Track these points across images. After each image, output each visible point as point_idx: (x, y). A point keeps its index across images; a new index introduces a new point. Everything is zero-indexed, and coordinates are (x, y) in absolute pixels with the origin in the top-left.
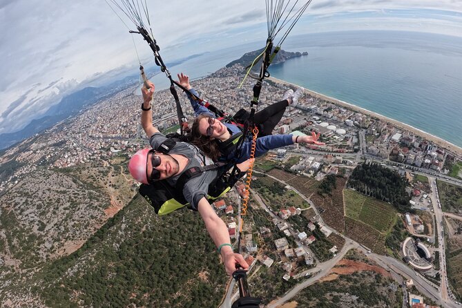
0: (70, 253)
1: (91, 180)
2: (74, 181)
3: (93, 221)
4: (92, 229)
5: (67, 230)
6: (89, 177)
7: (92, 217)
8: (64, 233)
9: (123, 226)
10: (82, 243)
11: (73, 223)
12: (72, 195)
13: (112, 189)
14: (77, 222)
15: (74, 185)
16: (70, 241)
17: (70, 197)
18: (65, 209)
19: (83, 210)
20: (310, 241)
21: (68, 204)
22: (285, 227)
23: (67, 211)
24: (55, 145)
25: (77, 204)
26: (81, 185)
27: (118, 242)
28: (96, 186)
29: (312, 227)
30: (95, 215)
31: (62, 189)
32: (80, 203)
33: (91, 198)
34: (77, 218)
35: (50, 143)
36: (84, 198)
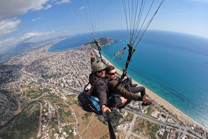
0: (2, 125)
1: (14, 98)
2: (8, 98)
3: (11, 115)
4: (10, 118)
5: (2, 117)
6: (13, 97)
7: (11, 114)
8: (1, 118)
9: (14, 122)
10: (6, 122)
11: (4, 115)
12: (6, 104)
13: (20, 103)
14: (6, 115)
15: (7, 100)
16: (3, 121)
17: (5, 105)
18: (3, 109)
19: (8, 111)
20: (66, 136)
21: (4, 108)
22: (60, 130)
23: (3, 110)
24: (7, 72)
25: (7, 108)
26: (10, 100)
27: (12, 126)
28: (15, 101)
29: (70, 131)
30: (12, 113)
31: (3, 101)
32: (8, 108)
33: (12, 106)
34: (6, 113)
35: (5, 71)
36: (9, 106)
